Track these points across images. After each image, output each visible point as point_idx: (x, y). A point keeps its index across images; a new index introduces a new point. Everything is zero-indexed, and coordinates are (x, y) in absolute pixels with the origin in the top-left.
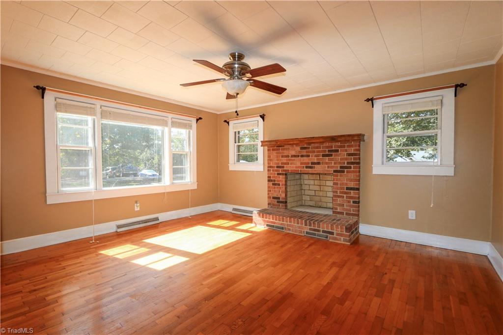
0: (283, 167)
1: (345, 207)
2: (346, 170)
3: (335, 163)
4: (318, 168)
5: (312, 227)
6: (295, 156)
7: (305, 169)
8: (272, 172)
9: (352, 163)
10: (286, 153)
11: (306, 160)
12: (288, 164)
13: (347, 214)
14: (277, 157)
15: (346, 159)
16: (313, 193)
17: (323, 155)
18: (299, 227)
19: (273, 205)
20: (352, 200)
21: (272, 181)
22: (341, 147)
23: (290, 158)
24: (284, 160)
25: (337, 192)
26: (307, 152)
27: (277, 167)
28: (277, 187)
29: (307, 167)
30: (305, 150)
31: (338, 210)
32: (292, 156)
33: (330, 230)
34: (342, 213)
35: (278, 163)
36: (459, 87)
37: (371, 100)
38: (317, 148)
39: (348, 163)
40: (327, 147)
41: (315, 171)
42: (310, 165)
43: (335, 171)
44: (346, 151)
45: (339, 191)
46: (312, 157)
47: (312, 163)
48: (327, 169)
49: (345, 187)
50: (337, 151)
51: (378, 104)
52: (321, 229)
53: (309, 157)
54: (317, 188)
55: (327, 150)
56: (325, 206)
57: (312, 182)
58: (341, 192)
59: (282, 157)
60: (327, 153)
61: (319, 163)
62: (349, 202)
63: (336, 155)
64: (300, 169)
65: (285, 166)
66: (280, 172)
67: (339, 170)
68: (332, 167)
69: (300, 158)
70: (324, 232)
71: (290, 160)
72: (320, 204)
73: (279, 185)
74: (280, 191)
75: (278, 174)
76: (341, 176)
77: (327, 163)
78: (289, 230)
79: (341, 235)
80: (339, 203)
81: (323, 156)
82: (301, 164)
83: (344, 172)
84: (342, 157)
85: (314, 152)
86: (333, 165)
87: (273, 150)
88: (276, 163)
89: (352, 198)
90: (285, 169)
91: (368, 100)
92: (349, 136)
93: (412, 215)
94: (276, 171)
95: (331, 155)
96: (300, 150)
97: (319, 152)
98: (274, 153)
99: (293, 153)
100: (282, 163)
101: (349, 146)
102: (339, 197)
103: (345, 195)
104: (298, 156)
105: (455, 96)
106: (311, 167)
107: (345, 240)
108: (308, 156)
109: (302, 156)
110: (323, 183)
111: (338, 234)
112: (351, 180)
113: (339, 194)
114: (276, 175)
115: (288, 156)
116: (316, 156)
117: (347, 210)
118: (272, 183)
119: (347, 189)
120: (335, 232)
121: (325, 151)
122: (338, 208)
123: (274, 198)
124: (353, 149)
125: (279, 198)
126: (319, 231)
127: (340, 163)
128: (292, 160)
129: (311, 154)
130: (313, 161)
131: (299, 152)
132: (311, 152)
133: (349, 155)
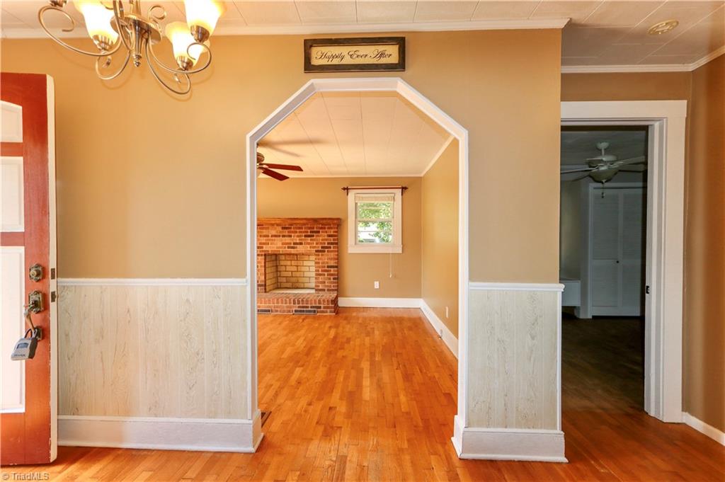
0: (263, 247)
1: (326, 284)
2: (326, 250)
3: (317, 244)
4: (300, 249)
5: (301, 305)
6: (276, 236)
7: (287, 249)
9: (332, 244)
10: (267, 232)
11: (287, 240)
12: (268, 244)
13: (328, 290)
15: (326, 240)
16: (290, 274)
18: (287, 307)
20: (332, 277)
22: (322, 228)
23: (270, 238)
24: (265, 240)
25: (318, 271)
26: (289, 232)
29: (288, 247)
30: (287, 230)
31: (320, 288)
32: (272, 236)
33: (318, 305)
34: (324, 290)
36: (404, 189)
37: (347, 189)
38: (300, 228)
39: (328, 244)
40: (309, 228)
41: (297, 251)
42: (292, 245)
43: (316, 251)
44: (326, 232)
45: (320, 270)
46: (294, 237)
47: (294, 244)
48: (309, 249)
49: (326, 265)
50: (319, 232)
51: (352, 193)
52: (309, 305)
54: (295, 269)
55: (309, 231)
56: (302, 286)
57: (289, 263)
58: (322, 271)
60: (309, 234)
61: (301, 244)
62: (330, 279)
63: (318, 236)
64: (281, 250)
67: (321, 250)
68: (314, 247)
69: (281, 238)
70: (311, 307)
71: (270, 240)
72: (297, 285)
76: (322, 255)
77: (309, 244)
78: (277, 311)
79: (328, 308)
80: (322, 280)
81: (305, 236)
82: (283, 244)
83: (324, 251)
84: (323, 237)
85: (296, 232)
86: (315, 245)
89: (332, 275)
90: (264, 249)
91: (344, 189)
92: (330, 219)
93: (377, 285)
95: (313, 236)
96: (281, 230)
97: (300, 232)
99: (274, 232)
100: (260, 244)
101: (329, 228)
102: (320, 275)
103: (326, 273)
104: (279, 236)
105: (402, 194)
106: (293, 248)
107: (331, 312)
108: (290, 236)
109: (284, 236)
110: (300, 263)
111: (324, 308)
112: (331, 259)
113: (321, 273)
115: (268, 236)
116: (298, 236)
117: (328, 286)
119: (328, 267)
120: (322, 306)
121: (307, 232)
122: (320, 285)
124: (332, 230)
127: (321, 243)
128: (272, 240)
129: (293, 234)
130: (295, 241)
131: (280, 232)
132: (293, 232)
133: (329, 236)
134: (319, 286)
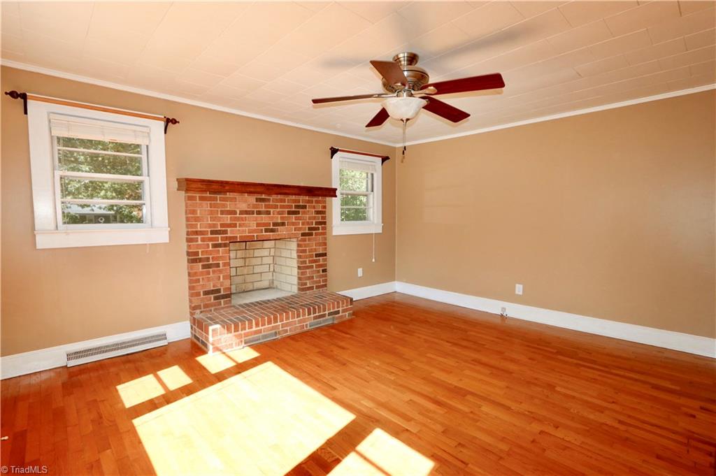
0: (225, 232)
1: (315, 279)
2: (314, 232)
3: (303, 224)
4: (282, 231)
5: (317, 314)
6: (247, 212)
7: (264, 233)
8: (200, 242)
9: (319, 223)
10: (229, 206)
11: (264, 218)
12: (235, 226)
13: (317, 287)
14: (211, 213)
15: (314, 218)
17: (288, 211)
18: (300, 321)
19: (206, 306)
20: (320, 269)
21: (200, 260)
22: (309, 202)
23: (238, 215)
24: (227, 219)
25: (305, 262)
26: (266, 206)
27: (212, 232)
28: (214, 272)
29: (266, 231)
30: (263, 204)
31: (308, 285)
32: (242, 213)
33: (336, 310)
34: (311, 288)
35: (215, 225)
36: (384, 158)
38: (282, 201)
39: (317, 223)
40: (295, 201)
41: (278, 235)
42: (271, 227)
43: (303, 235)
44: (314, 207)
45: (307, 260)
46: (273, 214)
47: (275, 224)
48: (293, 232)
49: (314, 253)
50: (304, 207)
52: (327, 312)
53: (270, 214)
55: (293, 205)
58: (310, 262)
59: (222, 212)
60: (294, 209)
61: (283, 224)
62: (318, 272)
63: (304, 213)
64: (255, 235)
65: (229, 229)
66: (220, 242)
67: (308, 233)
68: (300, 229)
69: (255, 215)
70: (330, 314)
71: (238, 219)
73: (218, 265)
74: (219, 277)
75: (215, 246)
76: (309, 240)
77: (293, 224)
80: (308, 275)
81: (289, 213)
82: (258, 225)
83: (311, 234)
84: (309, 215)
85: (276, 207)
86: (301, 226)
87: (202, 199)
88: (210, 226)
89: (320, 266)
90: (229, 235)
91: (332, 149)
93: (360, 272)
94: (211, 239)
95: (299, 213)
96: (255, 203)
97: (282, 207)
98: (206, 206)
99: (244, 207)
100: (222, 225)
101: (316, 202)
102: (306, 268)
103: (314, 265)
104: (253, 213)
105: (382, 165)
106: (272, 231)
108: (268, 213)
109: (259, 213)
112: (318, 245)
113: (308, 265)
114: (211, 248)
115: (234, 212)
116: (279, 213)
117: (316, 282)
118: (201, 264)
119: (317, 255)
120: (341, 308)
121: (291, 207)
122: (308, 282)
123: (206, 293)
124: (320, 205)
125: (218, 291)
126: (323, 316)
127: (308, 223)
128: (242, 219)
129: (272, 210)
130: (275, 221)
131: (254, 206)
132: (272, 207)
133: (318, 212)
134: (306, 284)
